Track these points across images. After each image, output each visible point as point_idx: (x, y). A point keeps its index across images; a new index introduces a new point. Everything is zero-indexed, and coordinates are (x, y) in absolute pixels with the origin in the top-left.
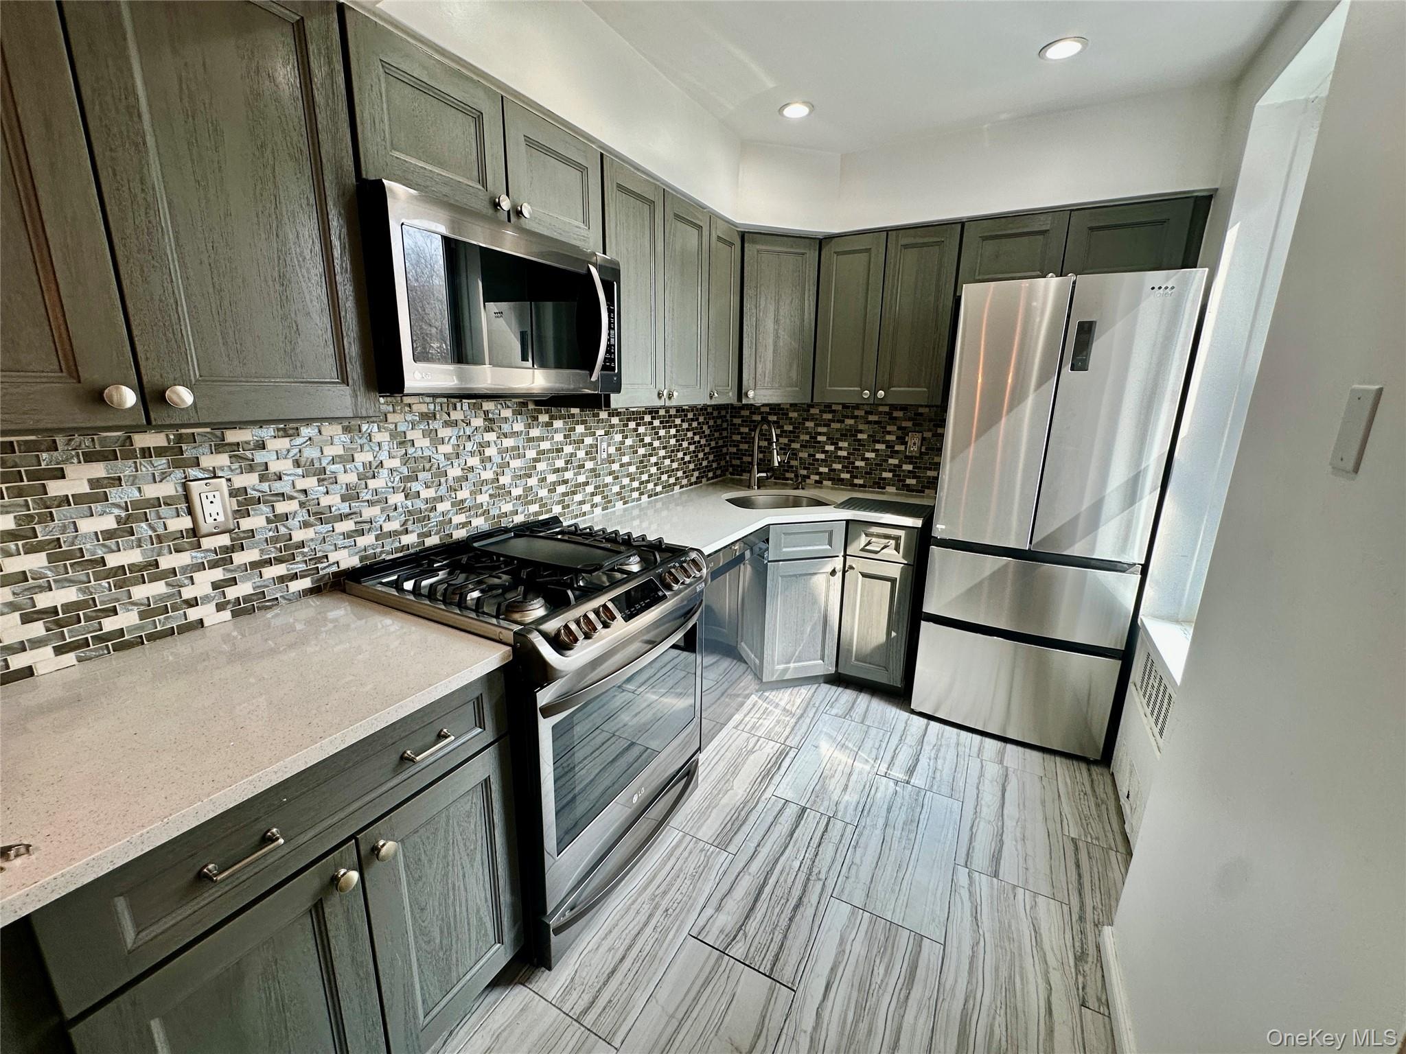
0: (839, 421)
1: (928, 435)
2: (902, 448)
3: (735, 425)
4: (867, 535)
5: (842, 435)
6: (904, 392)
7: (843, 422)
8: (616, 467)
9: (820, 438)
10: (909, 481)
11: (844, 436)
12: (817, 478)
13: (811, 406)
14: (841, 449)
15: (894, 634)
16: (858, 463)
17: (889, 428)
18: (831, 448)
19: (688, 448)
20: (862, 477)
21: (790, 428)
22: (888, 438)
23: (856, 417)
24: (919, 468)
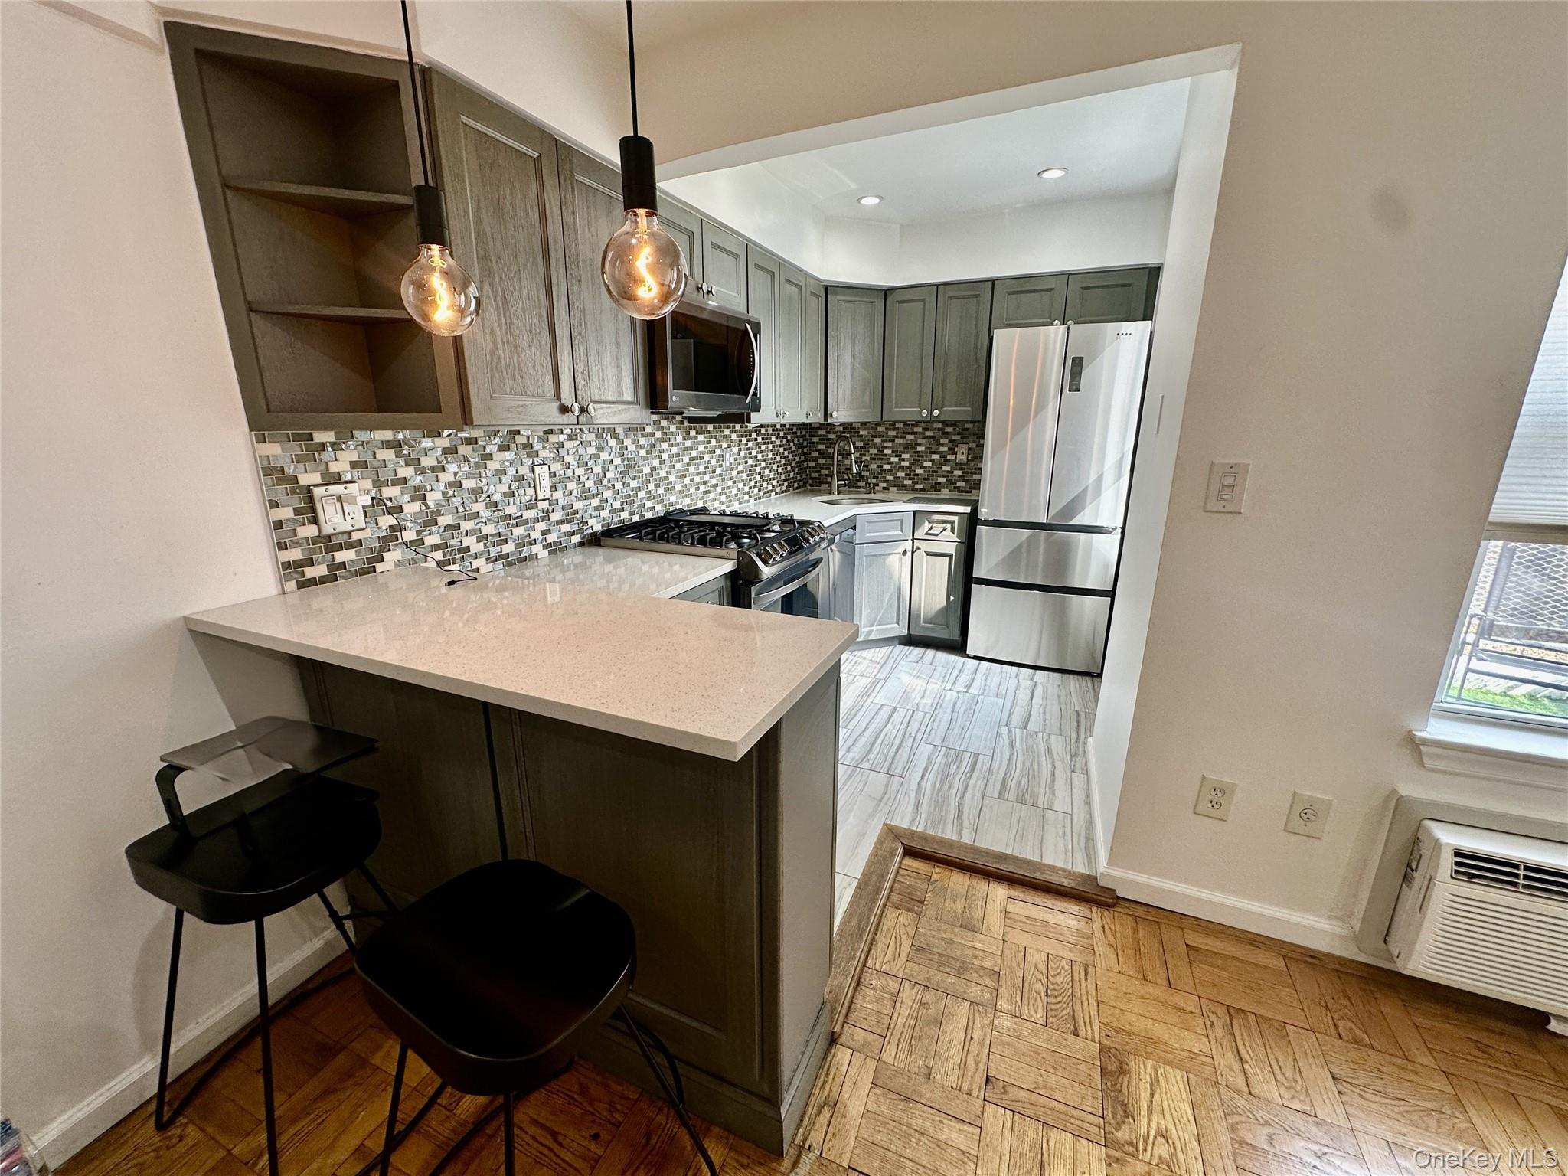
0: (901, 437)
1: (973, 445)
2: (953, 457)
3: (813, 443)
4: (929, 522)
5: (904, 448)
6: (954, 411)
7: (905, 437)
8: (734, 473)
9: (886, 452)
10: (959, 484)
11: (906, 449)
12: (885, 485)
13: (879, 425)
14: (904, 460)
15: (952, 598)
16: (918, 471)
17: (942, 441)
18: (896, 459)
19: (780, 462)
20: (922, 483)
21: (861, 444)
22: (942, 449)
23: (915, 433)
24: (967, 473)
